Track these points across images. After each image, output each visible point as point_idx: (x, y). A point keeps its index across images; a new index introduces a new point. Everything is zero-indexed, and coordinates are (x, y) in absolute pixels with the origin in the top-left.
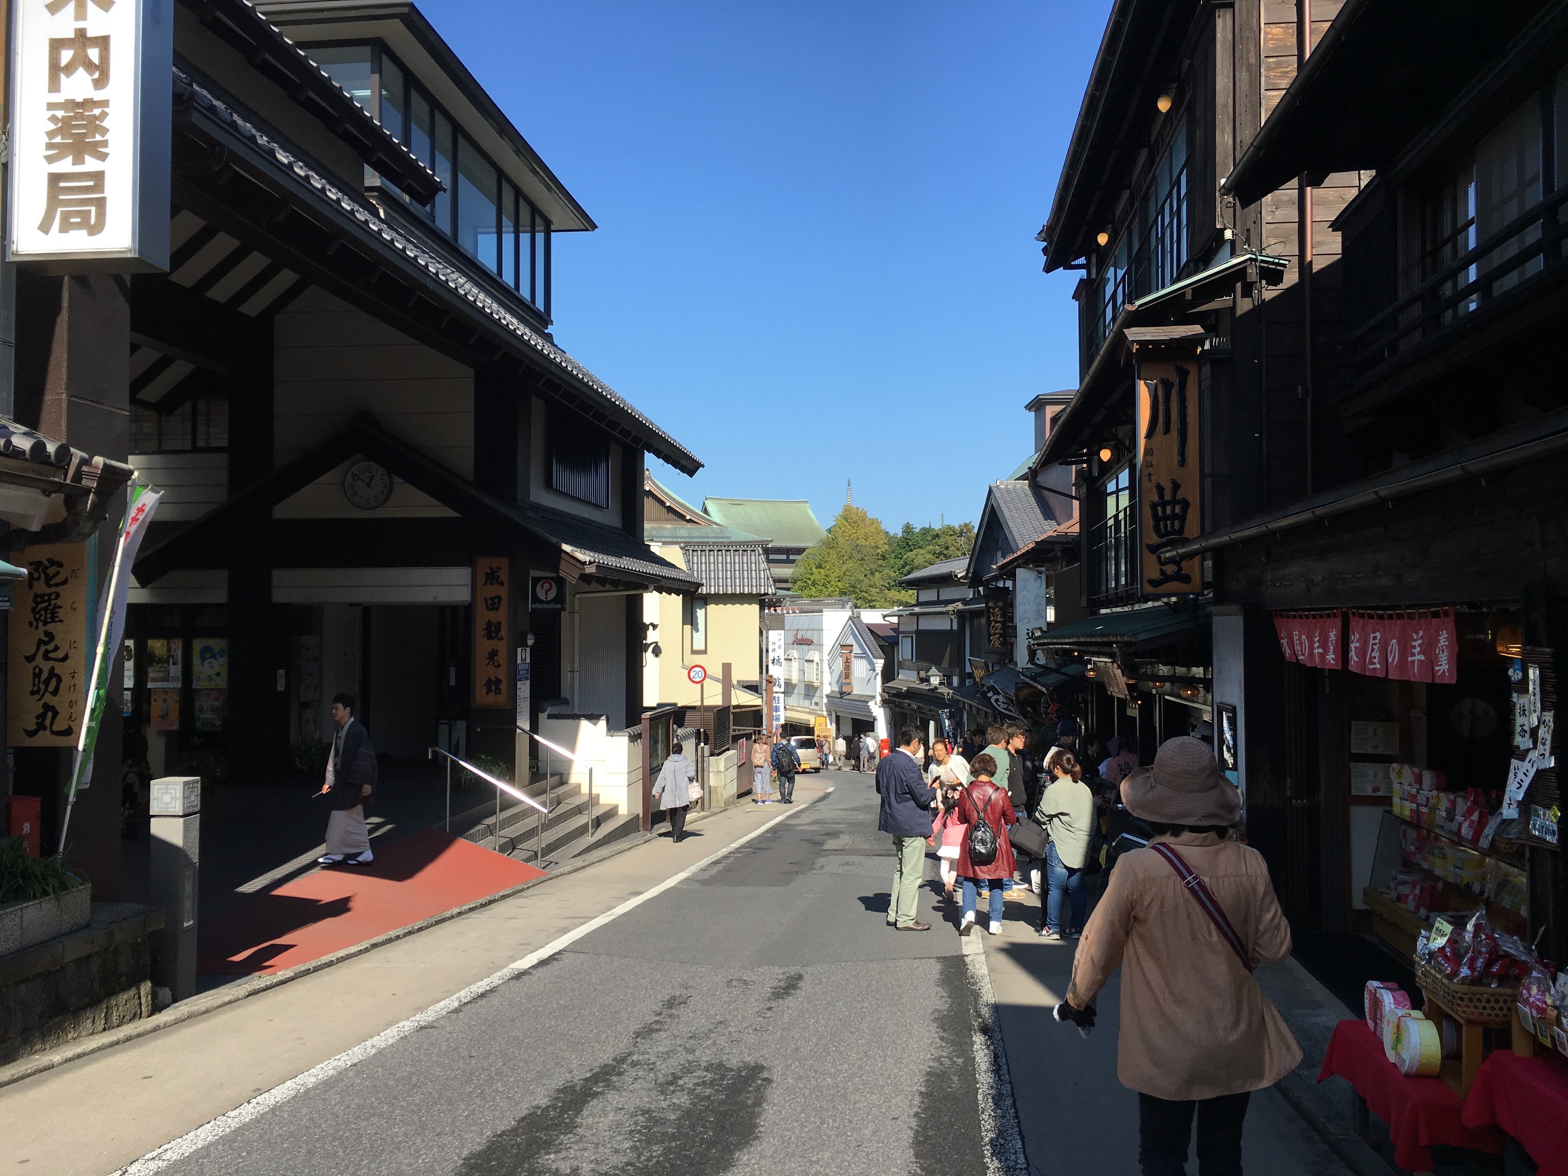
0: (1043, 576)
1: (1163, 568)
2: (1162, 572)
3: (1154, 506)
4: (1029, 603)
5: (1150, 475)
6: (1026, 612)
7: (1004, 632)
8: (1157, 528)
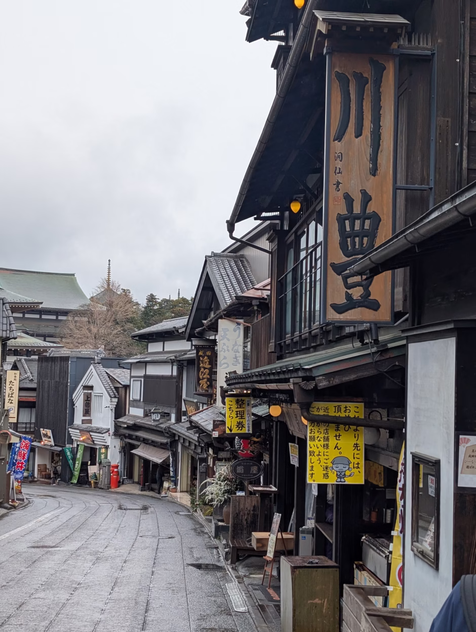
0: (242, 327)
1: (350, 291)
2: (349, 297)
3: (341, 220)
4: (228, 351)
5: (338, 183)
6: (225, 358)
7: (211, 377)
8: (343, 246)
